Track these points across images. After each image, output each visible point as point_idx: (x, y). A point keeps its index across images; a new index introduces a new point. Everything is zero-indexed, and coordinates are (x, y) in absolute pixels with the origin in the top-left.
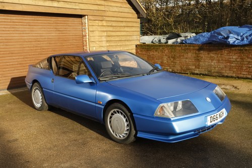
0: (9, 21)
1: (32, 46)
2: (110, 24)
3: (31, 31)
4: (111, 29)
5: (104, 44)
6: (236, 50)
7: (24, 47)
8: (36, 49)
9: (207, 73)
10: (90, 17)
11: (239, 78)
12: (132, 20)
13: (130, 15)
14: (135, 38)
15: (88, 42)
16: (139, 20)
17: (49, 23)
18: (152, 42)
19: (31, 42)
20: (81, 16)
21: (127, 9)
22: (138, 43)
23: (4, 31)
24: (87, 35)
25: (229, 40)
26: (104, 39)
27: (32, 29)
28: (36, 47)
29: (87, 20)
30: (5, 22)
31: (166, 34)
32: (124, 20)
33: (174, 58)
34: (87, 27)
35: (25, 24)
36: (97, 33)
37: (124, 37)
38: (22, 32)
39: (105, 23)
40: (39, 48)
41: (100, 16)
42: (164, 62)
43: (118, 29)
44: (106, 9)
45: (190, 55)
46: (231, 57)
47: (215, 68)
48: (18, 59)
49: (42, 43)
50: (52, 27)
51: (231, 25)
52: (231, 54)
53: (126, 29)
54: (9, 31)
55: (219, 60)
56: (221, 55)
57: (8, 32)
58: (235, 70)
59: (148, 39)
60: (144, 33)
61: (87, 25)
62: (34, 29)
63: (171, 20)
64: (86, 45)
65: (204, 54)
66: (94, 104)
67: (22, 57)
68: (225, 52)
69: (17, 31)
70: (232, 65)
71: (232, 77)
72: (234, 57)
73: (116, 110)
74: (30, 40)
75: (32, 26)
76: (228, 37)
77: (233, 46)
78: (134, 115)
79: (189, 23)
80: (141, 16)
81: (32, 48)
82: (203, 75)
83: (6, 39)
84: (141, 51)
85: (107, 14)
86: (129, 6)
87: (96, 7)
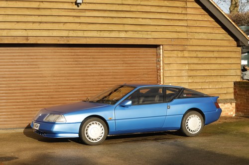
1: (95, 80)
2: (194, 54)
3: (95, 64)
4: (196, 61)
7: (86, 82)
8: (98, 85)
10: (166, 47)
12: (229, 49)
13: (225, 43)
14: (232, 72)
15: (162, 77)
16: (239, 49)
17: (115, 55)
19: (93, 76)
21: (221, 35)
22: (239, 79)
26: (184, 73)
27: (96, 62)
28: (99, 82)
29: (161, 50)
32: (217, 49)
34: (162, 58)
35: (89, 57)
36: (175, 67)
37: (215, 71)
38: (85, 66)
39: (186, 54)
40: (102, 83)
41: (180, 45)
43: (207, 61)
44: (189, 37)
48: (79, 94)
49: (106, 77)
50: (119, 59)
53: (219, 61)
57: (71, 66)
61: (161, 56)
62: (98, 62)
67: (83, 92)
69: (80, 64)
74: (93, 74)
75: (96, 58)
81: (94, 83)
84: (240, 90)
85: (191, 42)
86: (223, 31)
87: (175, 35)
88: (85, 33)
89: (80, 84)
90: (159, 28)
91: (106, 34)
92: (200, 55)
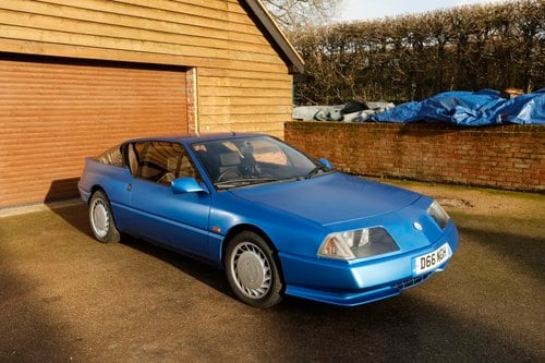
0: (52, 75)
1: (93, 122)
2: (237, 83)
3: (91, 94)
4: (239, 93)
5: (226, 120)
6: (467, 134)
7: (78, 125)
8: (100, 129)
9: (414, 176)
10: (201, 71)
11: (473, 186)
12: (279, 77)
13: (276, 69)
14: (283, 109)
15: (196, 116)
16: (291, 77)
17: (124, 81)
18: (315, 118)
19: (90, 114)
20: (184, 69)
21: (271, 57)
22: (290, 120)
23: (41, 94)
24: (195, 103)
25: (456, 116)
26: (226, 111)
27: (93, 92)
28: (100, 124)
29: (195, 76)
30: (43, 77)
31: (340, 103)
32: (264, 76)
33: (354, 147)
34: (195, 88)
35: (81, 82)
36: (213, 101)
37: (264, 108)
38: (74, 97)
39: (227, 82)
40: (106, 126)
41: (219, 69)
42: (337, 154)
43: (253, 93)
44: (231, 56)
45: (384, 142)
46: (459, 147)
47: (430, 167)
48: (67, 145)
49: (111, 116)
50: (130, 88)
51: (458, 89)
52: (459, 142)
53: (268, 93)
54: (50, 94)
55: (436, 153)
56: (441, 142)
57: (49, 97)
58: (466, 171)
59: (307, 113)
60: (299, 101)
61: (195, 84)
62: (97, 92)
63: (349, 79)
64: (194, 122)
65: (409, 142)
66: (206, 233)
67: (74, 142)
68: (448, 138)
69: (65, 94)
70: (462, 161)
71: (460, 184)
72: (465, 147)
73: (246, 244)
74: (89, 111)
75: (94, 85)
76: (453, 112)
77: (462, 127)
78: (280, 254)
79: (383, 83)
80: (295, 70)
81: (93, 127)
82: (408, 179)
83: (44, 110)
84: (295, 134)
85: (233, 65)
86: (272, 51)
87: (212, 53)
88: (74, 37)
89: (67, 128)
90: (191, 41)
91: (111, 44)
92: (245, 84)
